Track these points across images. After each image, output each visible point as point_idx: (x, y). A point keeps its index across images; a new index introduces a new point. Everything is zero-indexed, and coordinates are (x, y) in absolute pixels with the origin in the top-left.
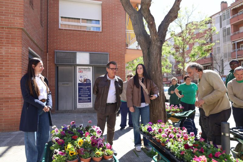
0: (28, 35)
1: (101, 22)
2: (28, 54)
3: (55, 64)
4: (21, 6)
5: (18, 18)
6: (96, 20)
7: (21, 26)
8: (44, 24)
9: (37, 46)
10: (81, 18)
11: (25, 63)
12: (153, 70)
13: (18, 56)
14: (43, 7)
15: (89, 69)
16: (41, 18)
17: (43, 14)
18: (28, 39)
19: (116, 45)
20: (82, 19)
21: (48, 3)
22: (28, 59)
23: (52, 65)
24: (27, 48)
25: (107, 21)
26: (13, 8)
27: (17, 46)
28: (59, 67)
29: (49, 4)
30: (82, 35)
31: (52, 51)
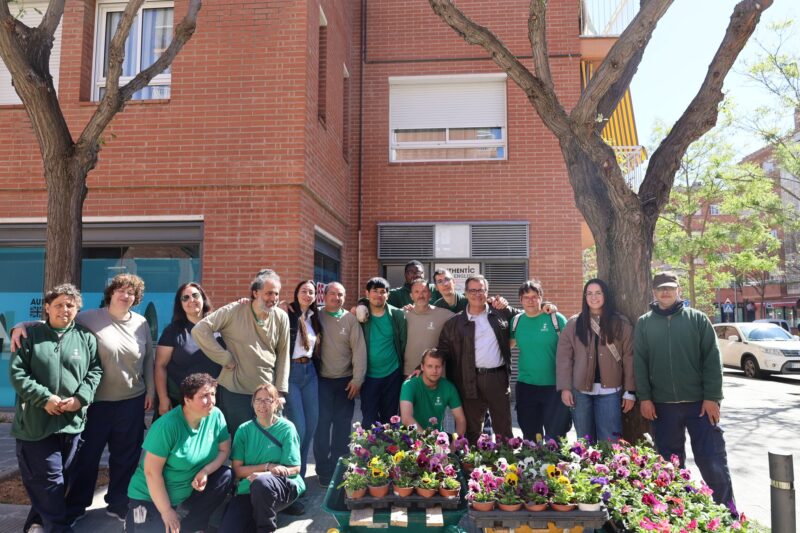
0: (313, 196)
1: (504, 132)
2: (312, 243)
3: (380, 260)
4: (301, 131)
5: (292, 161)
6: (491, 128)
7: (300, 179)
8: (352, 154)
9: (335, 216)
10: (447, 126)
11: (305, 266)
12: (624, 289)
13: (291, 252)
14: (350, 110)
15: (470, 271)
16: (345, 141)
17: (350, 129)
18: (315, 204)
19: (551, 196)
20: (450, 129)
21: (361, 99)
22: (312, 254)
23: (371, 263)
24: (311, 227)
25: (523, 127)
26: (282, 140)
27: (291, 228)
28: (388, 269)
29: (363, 101)
30: (450, 177)
31: (372, 225)
